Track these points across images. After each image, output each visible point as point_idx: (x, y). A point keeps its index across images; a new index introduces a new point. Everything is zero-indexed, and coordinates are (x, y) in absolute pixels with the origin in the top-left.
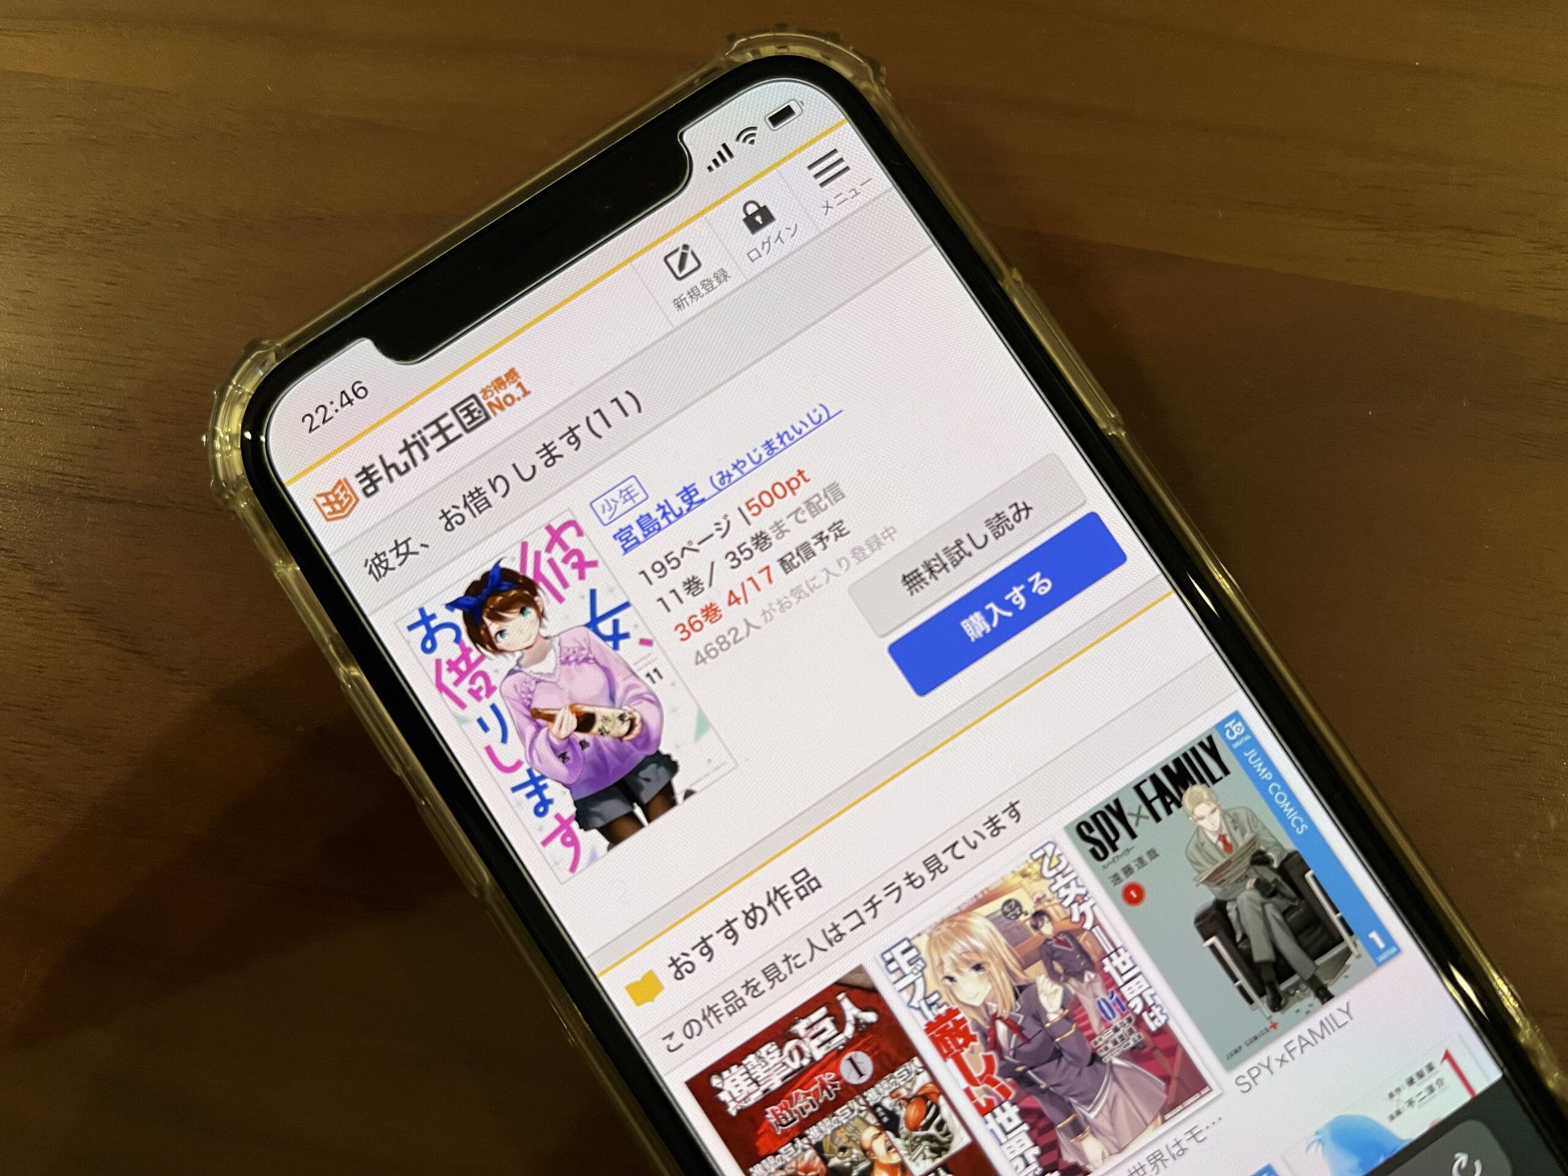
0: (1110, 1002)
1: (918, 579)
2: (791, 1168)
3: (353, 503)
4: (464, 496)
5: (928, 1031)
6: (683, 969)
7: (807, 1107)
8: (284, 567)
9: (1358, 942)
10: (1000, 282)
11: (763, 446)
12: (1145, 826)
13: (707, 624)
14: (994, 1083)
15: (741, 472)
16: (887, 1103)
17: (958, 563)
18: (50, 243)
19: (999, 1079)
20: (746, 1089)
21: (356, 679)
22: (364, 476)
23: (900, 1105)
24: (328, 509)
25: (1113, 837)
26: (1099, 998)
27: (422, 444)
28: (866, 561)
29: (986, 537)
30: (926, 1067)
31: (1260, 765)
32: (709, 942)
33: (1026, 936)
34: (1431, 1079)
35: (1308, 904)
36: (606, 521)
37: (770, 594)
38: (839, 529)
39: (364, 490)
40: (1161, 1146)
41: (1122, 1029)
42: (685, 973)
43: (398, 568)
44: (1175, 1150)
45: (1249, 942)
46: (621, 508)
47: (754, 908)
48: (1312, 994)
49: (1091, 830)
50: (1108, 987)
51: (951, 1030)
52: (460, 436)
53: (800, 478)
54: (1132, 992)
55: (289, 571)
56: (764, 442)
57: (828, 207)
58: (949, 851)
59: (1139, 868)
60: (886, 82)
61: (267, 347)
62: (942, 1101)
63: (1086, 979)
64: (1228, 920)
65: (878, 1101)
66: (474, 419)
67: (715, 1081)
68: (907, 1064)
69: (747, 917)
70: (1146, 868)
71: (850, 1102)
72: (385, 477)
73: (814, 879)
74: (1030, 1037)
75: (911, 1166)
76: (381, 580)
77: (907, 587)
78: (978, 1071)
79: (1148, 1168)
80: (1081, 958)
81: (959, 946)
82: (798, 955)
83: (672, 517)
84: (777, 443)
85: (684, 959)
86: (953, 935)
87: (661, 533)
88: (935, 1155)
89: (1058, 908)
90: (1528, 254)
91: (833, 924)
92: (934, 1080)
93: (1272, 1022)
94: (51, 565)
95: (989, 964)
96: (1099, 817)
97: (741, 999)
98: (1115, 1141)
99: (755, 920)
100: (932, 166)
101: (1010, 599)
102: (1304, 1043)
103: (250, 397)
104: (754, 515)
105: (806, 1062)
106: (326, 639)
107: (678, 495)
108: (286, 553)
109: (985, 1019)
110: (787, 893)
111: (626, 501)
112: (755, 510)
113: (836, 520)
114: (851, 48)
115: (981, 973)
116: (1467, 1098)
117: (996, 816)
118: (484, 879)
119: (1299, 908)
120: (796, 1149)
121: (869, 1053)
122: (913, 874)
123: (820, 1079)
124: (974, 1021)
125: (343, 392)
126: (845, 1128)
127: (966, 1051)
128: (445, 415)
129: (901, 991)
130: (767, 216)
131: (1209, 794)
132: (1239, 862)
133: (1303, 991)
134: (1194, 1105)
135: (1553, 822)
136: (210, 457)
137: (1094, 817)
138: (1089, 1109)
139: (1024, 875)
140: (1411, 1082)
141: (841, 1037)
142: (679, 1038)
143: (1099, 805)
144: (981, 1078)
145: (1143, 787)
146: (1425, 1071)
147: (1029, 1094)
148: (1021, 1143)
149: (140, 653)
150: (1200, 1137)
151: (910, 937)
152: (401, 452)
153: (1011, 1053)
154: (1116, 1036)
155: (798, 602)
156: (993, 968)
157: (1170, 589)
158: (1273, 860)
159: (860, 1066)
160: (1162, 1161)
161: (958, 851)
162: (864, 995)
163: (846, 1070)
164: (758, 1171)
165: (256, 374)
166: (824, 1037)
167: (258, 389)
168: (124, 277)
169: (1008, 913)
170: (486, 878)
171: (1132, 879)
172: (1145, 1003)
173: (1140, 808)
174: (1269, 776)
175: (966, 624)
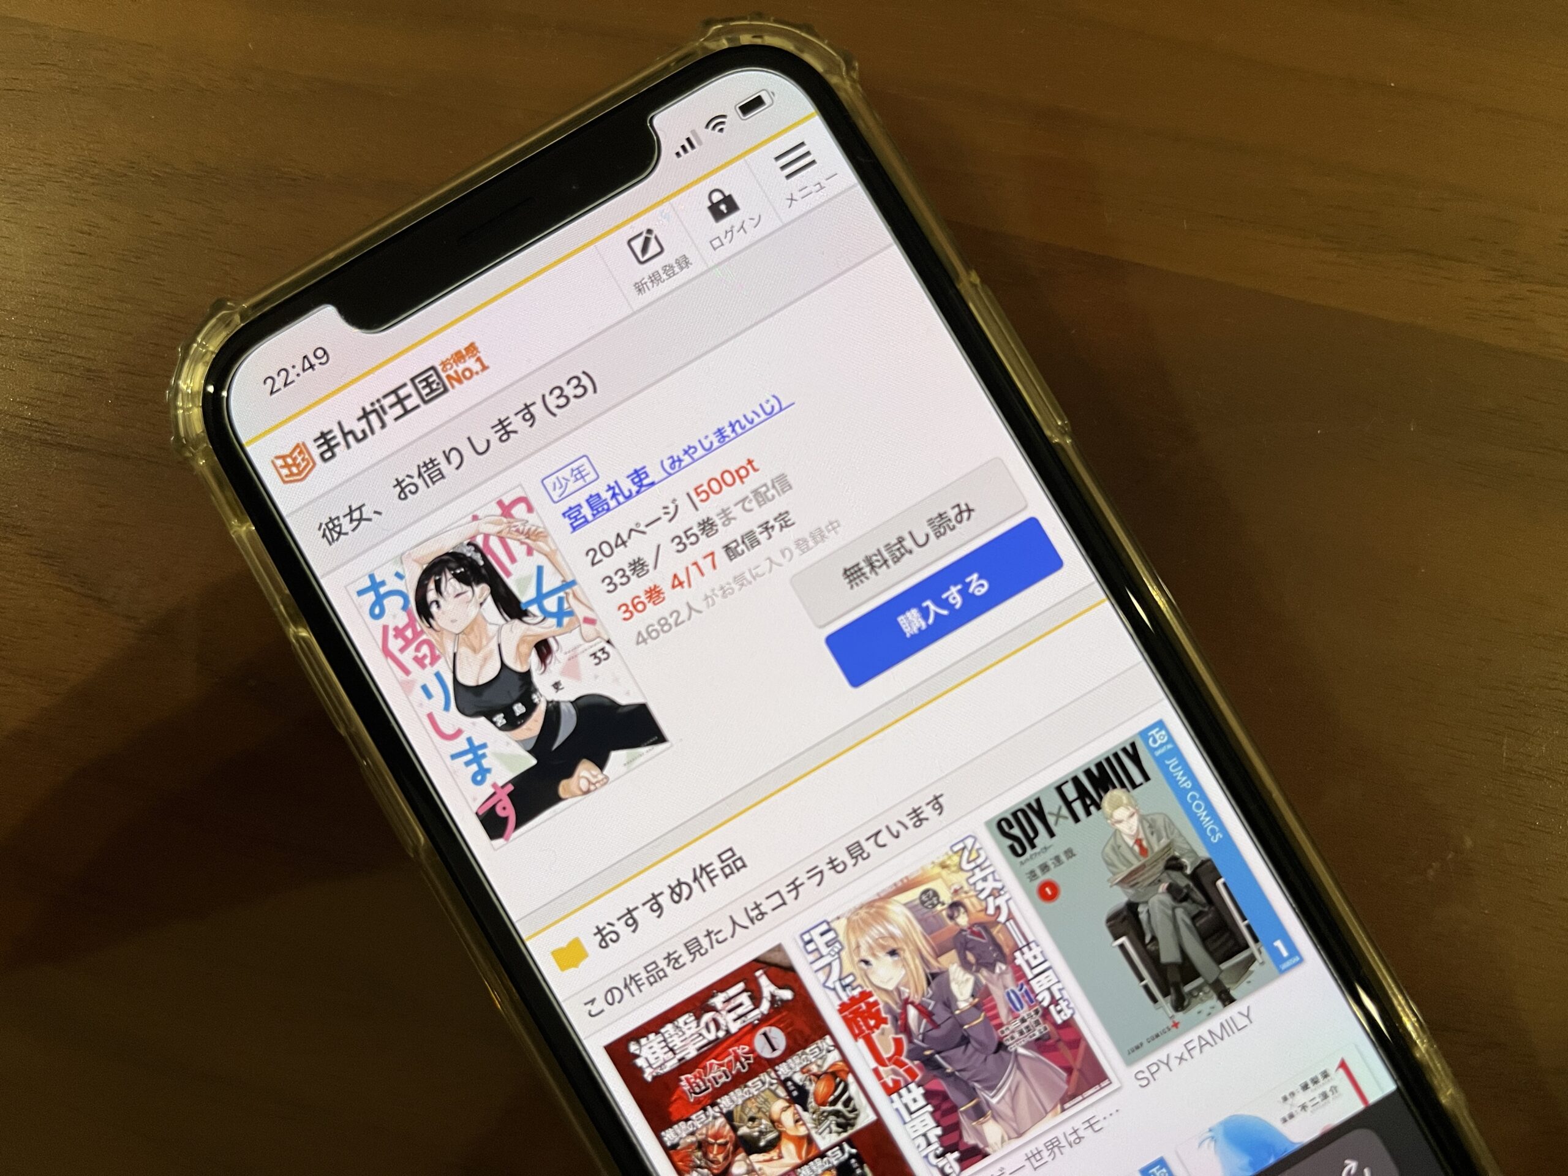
0: (1019, 993)
1: (859, 574)
2: (701, 1134)
3: (310, 467)
4: (419, 466)
5: (841, 1011)
6: (607, 938)
7: (720, 1077)
8: (239, 526)
9: (1263, 949)
10: (957, 285)
11: (715, 433)
12: (1064, 826)
13: (650, 606)
14: (901, 1064)
15: (692, 458)
16: (798, 1078)
17: (899, 559)
18: (29, 190)
19: (907, 1061)
20: (662, 1057)
21: (303, 638)
22: (322, 441)
23: (810, 1080)
24: (285, 472)
25: (1032, 835)
26: (1009, 990)
27: (380, 413)
28: (809, 553)
29: (927, 536)
30: (837, 1046)
31: (1181, 773)
32: (635, 914)
33: (942, 925)
34: (1325, 1086)
35: (1218, 912)
36: (556, 499)
37: (713, 579)
38: (784, 520)
39: (322, 455)
40: (1058, 1133)
41: (1029, 1020)
42: (610, 943)
43: (350, 532)
44: (1072, 1138)
45: (1157, 944)
47: (680, 884)
48: (1215, 997)
49: (1011, 826)
50: (1018, 979)
51: (864, 1012)
52: (417, 407)
53: (749, 467)
54: (1041, 986)
55: (243, 530)
56: (715, 430)
57: (792, 199)
58: (872, 840)
59: (1056, 866)
60: (861, 74)
61: (230, 308)
62: (850, 1079)
63: (997, 970)
65: (789, 1075)
66: (432, 391)
67: (633, 1048)
68: (819, 1042)
69: (672, 889)
70: (1062, 866)
71: (762, 1075)
72: (343, 443)
73: (740, 858)
74: (939, 1022)
75: (817, 1138)
76: (334, 545)
77: (847, 580)
78: (887, 1052)
79: (1045, 1153)
80: (994, 950)
81: (877, 930)
82: (720, 932)
83: (621, 498)
84: (728, 431)
85: (609, 928)
86: (870, 920)
87: (609, 513)
88: (840, 1130)
89: (974, 900)
90: (1489, 281)
91: (755, 903)
93: (1174, 1022)
94: (15, 509)
95: (904, 950)
96: (1020, 814)
97: (662, 970)
98: (1014, 1125)
99: (680, 895)
101: (947, 598)
102: (1203, 1043)
103: (214, 356)
104: (702, 501)
105: (721, 1034)
106: (278, 600)
107: (628, 477)
108: (242, 512)
109: (896, 1003)
110: (713, 870)
111: (577, 480)
112: (704, 496)
113: (782, 511)
114: (826, 42)
115: (896, 958)
116: (1360, 1107)
117: (920, 808)
118: (419, 839)
119: (1206, 913)
120: (707, 1117)
121: (782, 1029)
122: (836, 859)
123: (734, 1051)
124: (886, 1004)
125: (305, 357)
126: (755, 1099)
128: (404, 385)
129: (817, 971)
130: (731, 205)
131: (1128, 799)
133: (1205, 993)
134: (1093, 1096)
135: (1469, 843)
136: (172, 412)
137: (1015, 814)
139: (944, 866)
140: (1305, 1087)
141: (757, 1012)
142: (600, 1004)
143: (1022, 802)
144: (890, 1059)
145: (1064, 788)
146: (1320, 1077)
147: (935, 1077)
148: (924, 1123)
149: (100, 599)
150: (1097, 1127)
151: (829, 920)
152: (359, 419)
153: (920, 1037)
154: (1023, 1027)
157: (1104, 597)
158: (1186, 866)
159: (774, 1042)
160: (1059, 1148)
161: (881, 839)
162: (781, 973)
163: (760, 1044)
164: (669, 1136)
165: (221, 332)
166: (740, 1011)
167: (222, 348)
168: (99, 228)
169: (925, 902)
170: (422, 839)
171: (1047, 877)
172: (1053, 997)
173: (1060, 809)
174: (1188, 785)
175: (902, 620)
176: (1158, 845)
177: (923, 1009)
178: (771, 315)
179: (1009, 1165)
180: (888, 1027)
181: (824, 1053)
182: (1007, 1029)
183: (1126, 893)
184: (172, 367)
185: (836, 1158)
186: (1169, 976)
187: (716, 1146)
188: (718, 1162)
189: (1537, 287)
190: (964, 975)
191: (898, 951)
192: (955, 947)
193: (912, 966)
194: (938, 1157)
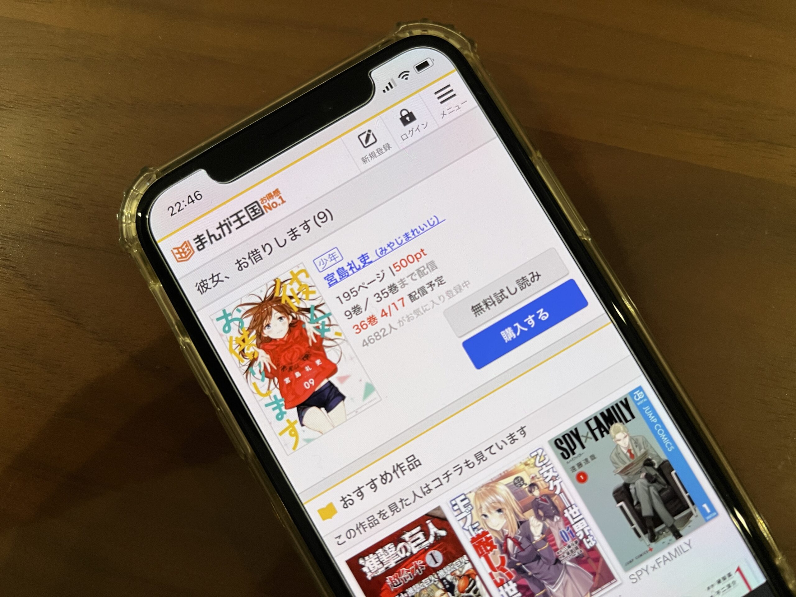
0: (566, 532)
1: (480, 309)
3: (191, 253)
4: (249, 253)
5: (472, 542)
6: (348, 503)
7: (408, 577)
8: (154, 284)
9: (697, 509)
10: (530, 158)
11: (404, 236)
12: (590, 443)
13: (370, 326)
14: (504, 571)
15: (392, 248)
16: (449, 578)
17: (501, 302)
18: (43, 110)
19: (507, 569)
20: (377, 567)
21: (188, 344)
22: (198, 240)
23: (456, 579)
24: (178, 256)
25: (573, 447)
26: (561, 530)
27: (229, 225)
28: (453, 298)
29: (516, 289)
30: (470, 560)
31: (651, 414)
32: (362, 490)
34: (729, 581)
35: (672, 487)
36: (321, 270)
37: (402, 312)
38: (440, 281)
41: (572, 547)
42: (349, 505)
43: (213, 288)
45: (640, 506)
46: (329, 263)
47: (386, 474)
49: (562, 443)
51: (484, 542)
52: (248, 222)
53: (422, 253)
54: (578, 528)
55: (156, 286)
56: (404, 234)
57: (444, 114)
58: (488, 450)
59: (586, 464)
60: (477, 51)
61: (151, 171)
62: (477, 578)
63: (555, 520)
64: (630, 494)
66: (256, 214)
67: (361, 562)
68: (460, 558)
69: (382, 477)
70: (589, 464)
71: (430, 576)
72: (209, 241)
73: (418, 460)
74: (524, 548)
76: (204, 294)
77: (474, 312)
78: (497, 564)
80: (553, 509)
82: (407, 499)
83: (355, 270)
84: (411, 234)
85: (349, 498)
86: (488, 493)
87: (349, 278)
89: (542, 482)
91: (426, 484)
92: (474, 568)
93: (650, 548)
94: (35, 276)
95: (505, 509)
96: (566, 437)
97: (377, 520)
99: (386, 480)
100: (498, 96)
101: (527, 322)
102: (666, 559)
103: (142, 196)
104: (397, 271)
105: (408, 554)
106: (174, 322)
107: (359, 258)
108: (156, 278)
109: (502, 538)
110: (403, 467)
111: (332, 260)
112: (398, 268)
113: (439, 276)
114: (460, 33)
115: (501, 513)
116: (747, 591)
117: (513, 433)
118: (248, 450)
119: (667, 489)
121: (440, 551)
122: (469, 461)
123: (415, 564)
124: (496, 538)
125: (189, 196)
126: (427, 590)
127: (491, 553)
128: (241, 211)
129: (459, 520)
130: (412, 117)
133: (667, 532)
134: (607, 588)
136: (120, 226)
137: (564, 437)
139: (526, 464)
140: (719, 582)
141: (427, 542)
142: (344, 538)
143: (567, 430)
144: (498, 568)
145: (590, 422)
146: (727, 577)
147: (522, 577)
149: (78, 323)
151: (465, 493)
152: (218, 228)
153: (514, 556)
154: (569, 550)
155: (417, 317)
156: (507, 512)
157: (609, 321)
159: (436, 558)
161: (493, 450)
162: (440, 522)
163: (429, 560)
165: (145, 184)
166: (418, 542)
167: (146, 192)
168: (80, 130)
169: (517, 484)
171: (581, 470)
172: (585, 534)
174: (655, 420)
175: (503, 333)
176: (640, 453)
177: (516, 541)
178: (433, 174)
180: (497, 550)
181: (463, 564)
182: (561, 551)
183: (623, 478)
184: (119, 203)
186: (647, 524)
190: (537, 522)
191: (502, 510)
193: (510, 518)
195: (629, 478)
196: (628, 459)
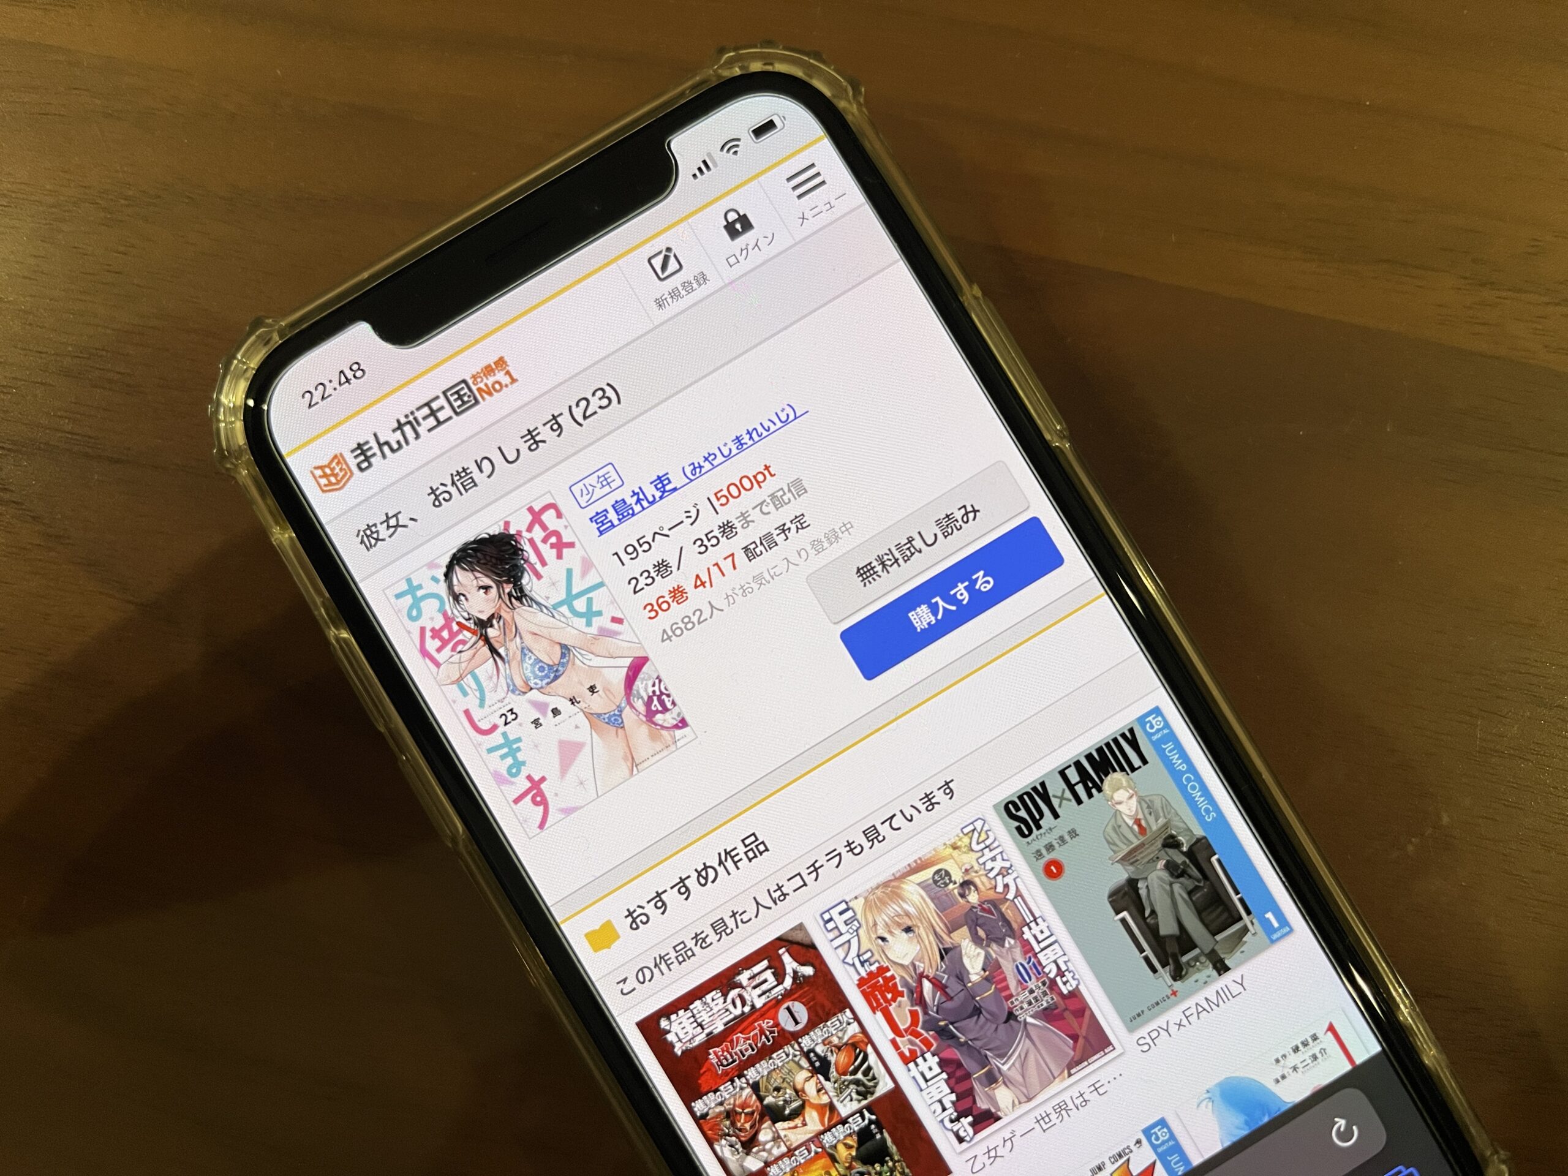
0: (1027, 966)
1: (872, 572)
2: (730, 1104)
3: (347, 477)
4: (452, 475)
5: (859, 986)
6: (638, 920)
7: (747, 1050)
8: (280, 533)
9: (1255, 921)
10: (962, 300)
11: (733, 441)
12: (1066, 807)
13: (674, 605)
14: (917, 1035)
15: (712, 465)
16: (820, 1050)
17: (909, 559)
18: (65, 211)
19: (923, 1032)
20: (691, 1032)
21: (345, 640)
22: (359, 452)
23: (832, 1051)
24: (323, 481)
25: (1038, 817)
27: (414, 424)
28: (824, 553)
29: (936, 535)
30: (856, 1018)
31: (1177, 756)
32: (663, 896)
34: (1315, 1048)
35: (1212, 885)
36: (584, 505)
37: (733, 579)
38: (800, 522)
40: (1066, 1096)
41: (1037, 991)
42: (640, 925)
43: (388, 539)
44: (1078, 1102)
47: (706, 868)
48: (1211, 966)
49: (1018, 809)
50: (1026, 953)
51: (881, 985)
52: (450, 418)
53: (766, 473)
54: (1048, 958)
55: (283, 536)
56: (734, 437)
57: (803, 218)
58: (887, 823)
59: (1060, 845)
60: (865, 100)
61: (270, 326)
62: (870, 1049)
63: (1007, 945)
65: (812, 1046)
66: (464, 403)
67: (664, 1024)
68: (839, 1015)
69: (699, 875)
70: (1066, 846)
71: (786, 1047)
72: (379, 453)
73: (763, 843)
74: (952, 995)
76: (372, 550)
77: (861, 578)
78: (903, 1025)
79: (1054, 1116)
80: (1002, 925)
81: (893, 909)
82: (745, 912)
83: (645, 503)
84: (746, 439)
85: (640, 911)
87: (634, 518)
88: (861, 1098)
89: (984, 879)
90: (1460, 289)
91: (778, 885)
93: (1173, 990)
94: (58, 519)
95: (918, 927)
96: (1025, 797)
97: (690, 949)
99: (706, 879)
100: (902, 184)
101: (956, 593)
102: (1200, 1009)
103: (254, 372)
104: (722, 505)
105: (747, 1009)
107: (651, 483)
108: (283, 520)
109: (912, 977)
110: (737, 855)
111: (603, 486)
113: (798, 514)
114: (832, 67)
115: (911, 935)
116: (1348, 1067)
117: (931, 793)
118: (457, 830)
121: (803, 1003)
122: (853, 842)
123: (760, 1025)
124: (902, 977)
125: (342, 372)
126: (780, 1071)
127: (894, 1005)
128: (437, 398)
129: (836, 948)
131: (1128, 782)
132: (1152, 844)
133: (1201, 963)
134: (1098, 1062)
135: (1445, 820)
136: (214, 427)
137: (1021, 798)
138: (1002, 1062)
139: (955, 847)
140: (1296, 1049)
141: (780, 987)
142: (632, 983)
143: (1027, 786)
144: (906, 1030)
145: (1067, 771)
146: (1310, 1040)
147: (949, 1046)
148: (939, 1090)
150: (1101, 1091)
151: (847, 900)
152: (394, 431)
153: (935, 1009)
154: (1031, 997)
155: (759, 588)
156: (922, 932)
157: (1103, 591)
158: (1183, 844)
159: (796, 1015)
160: (1066, 1111)
161: (895, 823)
162: (803, 951)
163: (783, 1017)
164: (699, 1106)
165: (260, 351)
166: (764, 987)
167: (261, 364)
168: (134, 248)
169: (938, 881)
170: (461, 830)
171: (1053, 856)
172: (1059, 968)
173: (1064, 791)
174: (1183, 767)
175: (913, 615)
176: (1157, 824)
177: (937, 982)
178: (785, 328)
179: (1020, 1127)
181: (845, 1025)
182: (1017, 999)
183: (1126, 870)
184: (212, 383)
185: (856, 1124)
187: (743, 1115)
188: (745, 1130)
189: (1504, 294)
192: (967, 924)
194: (952, 1121)
195: (1138, 869)
196: (1135, 836)
